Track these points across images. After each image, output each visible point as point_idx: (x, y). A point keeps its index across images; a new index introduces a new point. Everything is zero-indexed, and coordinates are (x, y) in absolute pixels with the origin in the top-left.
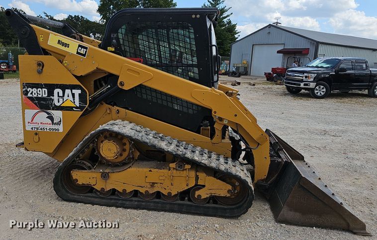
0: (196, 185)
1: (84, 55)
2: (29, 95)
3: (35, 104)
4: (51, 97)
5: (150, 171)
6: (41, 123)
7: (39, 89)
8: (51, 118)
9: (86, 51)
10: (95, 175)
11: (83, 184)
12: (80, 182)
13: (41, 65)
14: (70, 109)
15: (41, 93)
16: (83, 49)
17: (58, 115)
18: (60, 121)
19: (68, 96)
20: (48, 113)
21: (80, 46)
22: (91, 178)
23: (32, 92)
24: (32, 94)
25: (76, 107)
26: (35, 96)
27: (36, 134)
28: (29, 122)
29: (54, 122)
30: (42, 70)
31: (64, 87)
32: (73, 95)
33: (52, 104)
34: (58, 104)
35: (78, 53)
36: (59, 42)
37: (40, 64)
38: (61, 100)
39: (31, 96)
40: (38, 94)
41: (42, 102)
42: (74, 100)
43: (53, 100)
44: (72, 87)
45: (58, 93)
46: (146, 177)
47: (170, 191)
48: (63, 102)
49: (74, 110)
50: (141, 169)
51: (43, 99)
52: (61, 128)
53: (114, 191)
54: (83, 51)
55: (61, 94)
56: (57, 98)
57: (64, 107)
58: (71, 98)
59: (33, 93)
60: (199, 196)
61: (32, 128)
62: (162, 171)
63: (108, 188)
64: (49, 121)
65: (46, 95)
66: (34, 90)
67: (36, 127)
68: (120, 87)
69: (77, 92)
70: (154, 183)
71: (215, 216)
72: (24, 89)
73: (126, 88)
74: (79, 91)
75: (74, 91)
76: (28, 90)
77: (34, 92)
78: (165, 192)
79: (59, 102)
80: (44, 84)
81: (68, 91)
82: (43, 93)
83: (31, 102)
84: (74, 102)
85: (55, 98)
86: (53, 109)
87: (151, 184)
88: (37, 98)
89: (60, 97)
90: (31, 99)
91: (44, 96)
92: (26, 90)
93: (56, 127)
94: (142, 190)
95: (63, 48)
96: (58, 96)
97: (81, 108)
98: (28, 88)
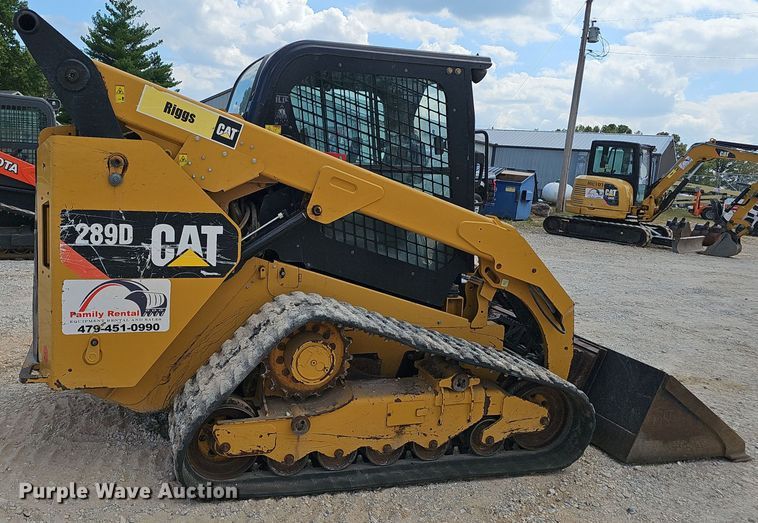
0: (485, 417)
1: (231, 143)
2: (80, 241)
3: (97, 264)
4: (144, 245)
5: (398, 400)
6: (110, 313)
7: (108, 226)
8: (139, 298)
9: (237, 134)
10: (272, 427)
11: (243, 453)
12: (235, 451)
13: (118, 163)
14: (193, 272)
15: (114, 235)
16: (229, 128)
17: (157, 289)
18: (165, 305)
19: (190, 242)
20: (131, 287)
21: (221, 120)
22: (265, 435)
23: (90, 233)
24: (87, 237)
25: (210, 269)
26: (98, 243)
27: (94, 342)
28: (73, 314)
29: (148, 307)
30: (122, 175)
31: (178, 221)
32: (203, 239)
33: (143, 263)
34: (159, 262)
35: (215, 137)
36: (168, 107)
37: (118, 161)
38: (170, 253)
39: (86, 243)
40: (105, 237)
41: (116, 259)
42: (204, 250)
43: (147, 253)
44: (201, 220)
45: (163, 234)
46: (389, 415)
47: (434, 438)
48: (176, 258)
49: (203, 276)
50: (377, 400)
51: (119, 250)
52: (164, 322)
53: (315, 458)
54: (228, 133)
55: (170, 237)
56: (160, 247)
57: (176, 267)
58: (197, 246)
59: (92, 238)
60: (490, 439)
61: (82, 329)
62: (422, 396)
63: (302, 452)
64: (134, 307)
65: (130, 240)
66: (96, 229)
67: (93, 324)
68: (312, 217)
69: (213, 232)
70: (403, 426)
71: (528, 474)
72: (66, 227)
73: (325, 219)
74: (220, 230)
75: (205, 229)
76: (78, 228)
77: (95, 233)
78: (424, 443)
79: (163, 257)
80: (127, 214)
81: (190, 230)
82: (121, 235)
83: (83, 260)
84: (205, 256)
85: (155, 247)
86: (147, 276)
87: (397, 429)
88: (103, 250)
89: (169, 243)
90: (85, 251)
91: (122, 242)
92: (72, 230)
93: (151, 320)
94: (377, 446)
95: (179, 123)
96: (163, 242)
97: (220, 269)
98: (76, 223)
